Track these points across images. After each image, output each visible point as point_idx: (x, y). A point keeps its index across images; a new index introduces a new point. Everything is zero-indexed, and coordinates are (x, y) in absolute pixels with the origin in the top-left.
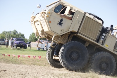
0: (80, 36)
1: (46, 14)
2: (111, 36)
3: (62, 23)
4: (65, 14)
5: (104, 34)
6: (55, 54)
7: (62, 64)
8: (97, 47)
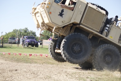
0: (82, 27)
1: (46, 5)
2: (115, 27)
3: (63, 14)
4: (65, 4)
5: (108, 26)
6: (57, 48)
7: (65, 59)
8: (101, 39)
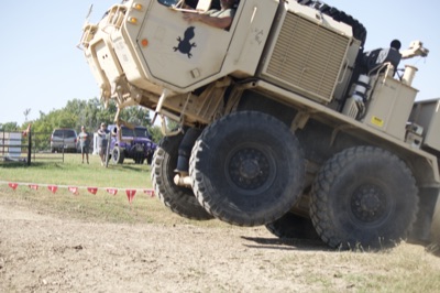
0: (266, 90)
1: (127, 13)
2: (390, 83)
4: (198, 7)
5: (364, 78)
8: (341, 128)
